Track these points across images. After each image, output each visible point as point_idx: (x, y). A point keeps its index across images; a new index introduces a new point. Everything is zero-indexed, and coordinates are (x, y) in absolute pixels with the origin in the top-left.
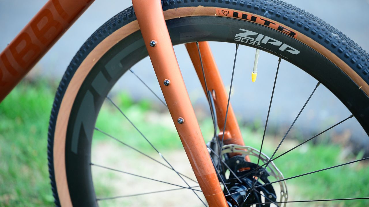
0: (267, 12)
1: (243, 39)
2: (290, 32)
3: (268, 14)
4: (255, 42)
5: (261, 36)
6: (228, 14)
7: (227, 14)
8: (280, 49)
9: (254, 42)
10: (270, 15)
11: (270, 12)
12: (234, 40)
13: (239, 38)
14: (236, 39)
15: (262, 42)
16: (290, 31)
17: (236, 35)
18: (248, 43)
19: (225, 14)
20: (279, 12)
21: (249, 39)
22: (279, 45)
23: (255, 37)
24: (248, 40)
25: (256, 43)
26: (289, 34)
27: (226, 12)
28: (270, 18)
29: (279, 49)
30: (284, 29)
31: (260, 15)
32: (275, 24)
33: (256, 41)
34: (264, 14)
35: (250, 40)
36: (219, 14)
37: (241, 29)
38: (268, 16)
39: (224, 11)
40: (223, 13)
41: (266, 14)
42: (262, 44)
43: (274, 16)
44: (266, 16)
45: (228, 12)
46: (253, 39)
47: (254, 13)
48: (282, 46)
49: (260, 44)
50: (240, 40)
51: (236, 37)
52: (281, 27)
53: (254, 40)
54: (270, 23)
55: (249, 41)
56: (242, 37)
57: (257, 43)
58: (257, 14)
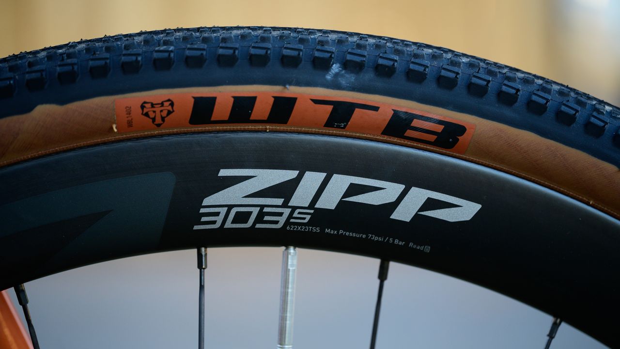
0: (336, 68)
1: (234, 211)
2: (440, 128)
3: (343, 72)
4: (287, 212)
5: (312, 180)
6: (169, 113)
7: (164, 114)
8: (396, 215)
9: (281, 214)
10: (350, 78)
11: (346, 65)
12: (196, 227)
13: (217, 214)
14: (204, 219)
15: (317, 206)
16: (440, 122)
17: (207, 201)
18: (258, 226)
19: (154, 120)
20: (385, 56)
21: (262, 207)
22: (393, 199)
23: (285, 190)
24: (255, 211)
25: (290, 216)
26: (433, 138)
27: (162, 104)
28: (353, 89)
29: (394, 216)
30: (416, 123)
31: (308, 84)
32: (376, 109)
33: (294, 208)
34: (326, 79)
35: (266, 210)
36: (130, 124)
37: (223, 173)
38: (343, 82)
39: (153, 105)
40: (147, 115)
41: (337, 75)
42: (320, 216)
43: (368, 76)
44: (335, 85)
45: (172, 104)
46: (280, 201)
47: (284, 83)
48: (406, 198)
49: (308, 217)
50: (219, 219)
51: (202, 211)
52: (403, 116)
53: (285, 205)
54: (357, 110)
55: (260, 218)
56: (230, 207)
57: (296, 215)
58: (298, 84)
